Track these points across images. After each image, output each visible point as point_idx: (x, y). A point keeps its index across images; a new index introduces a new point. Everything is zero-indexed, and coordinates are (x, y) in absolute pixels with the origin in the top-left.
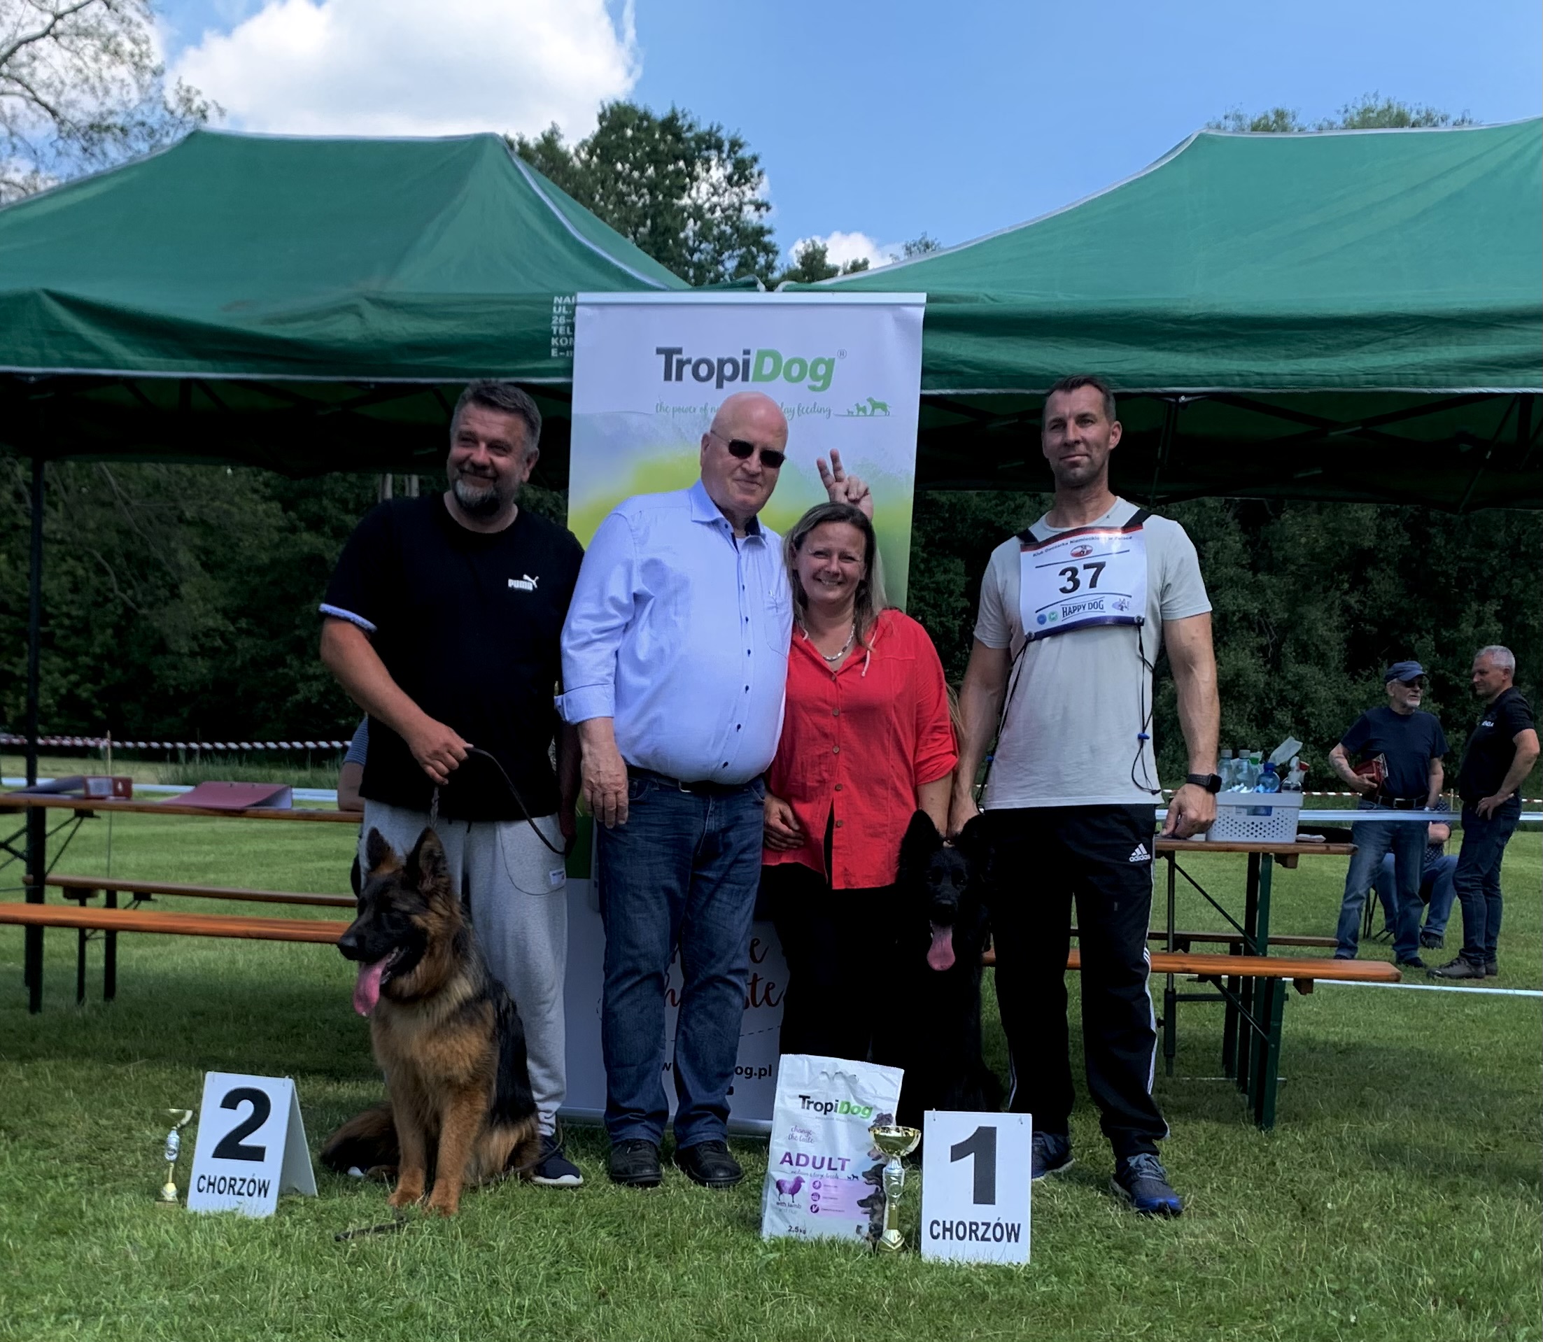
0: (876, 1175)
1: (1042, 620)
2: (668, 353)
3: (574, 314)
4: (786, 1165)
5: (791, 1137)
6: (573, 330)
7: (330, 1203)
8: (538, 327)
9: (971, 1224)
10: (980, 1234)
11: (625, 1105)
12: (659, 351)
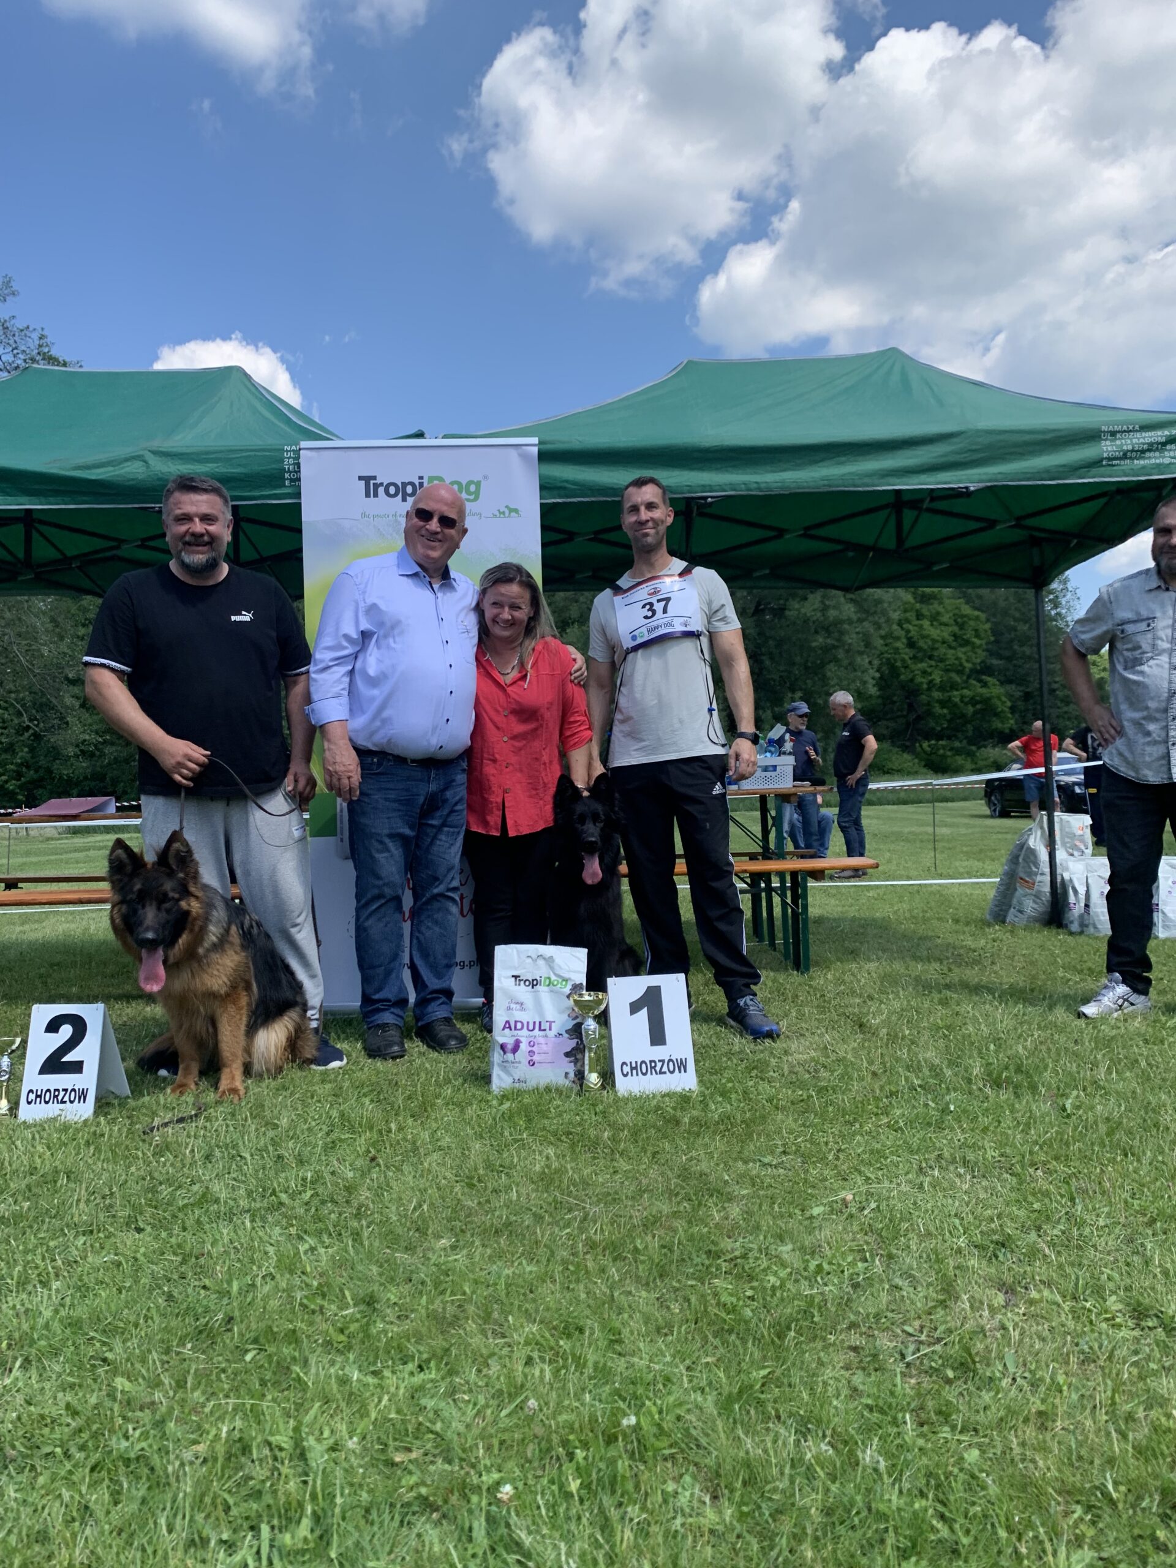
0: (576, 1031)
1: (634, 638)
2: (367, 479)
3: (299, 457)
4: (507, 1030)
5: (509, 1008)
6: (299, 467)
7: (140, 1102)
8: (274, 466)
9: (651, 1062)
10: (658, 1069)
11: (376, 997)
12: (360, 478)
